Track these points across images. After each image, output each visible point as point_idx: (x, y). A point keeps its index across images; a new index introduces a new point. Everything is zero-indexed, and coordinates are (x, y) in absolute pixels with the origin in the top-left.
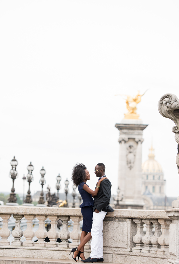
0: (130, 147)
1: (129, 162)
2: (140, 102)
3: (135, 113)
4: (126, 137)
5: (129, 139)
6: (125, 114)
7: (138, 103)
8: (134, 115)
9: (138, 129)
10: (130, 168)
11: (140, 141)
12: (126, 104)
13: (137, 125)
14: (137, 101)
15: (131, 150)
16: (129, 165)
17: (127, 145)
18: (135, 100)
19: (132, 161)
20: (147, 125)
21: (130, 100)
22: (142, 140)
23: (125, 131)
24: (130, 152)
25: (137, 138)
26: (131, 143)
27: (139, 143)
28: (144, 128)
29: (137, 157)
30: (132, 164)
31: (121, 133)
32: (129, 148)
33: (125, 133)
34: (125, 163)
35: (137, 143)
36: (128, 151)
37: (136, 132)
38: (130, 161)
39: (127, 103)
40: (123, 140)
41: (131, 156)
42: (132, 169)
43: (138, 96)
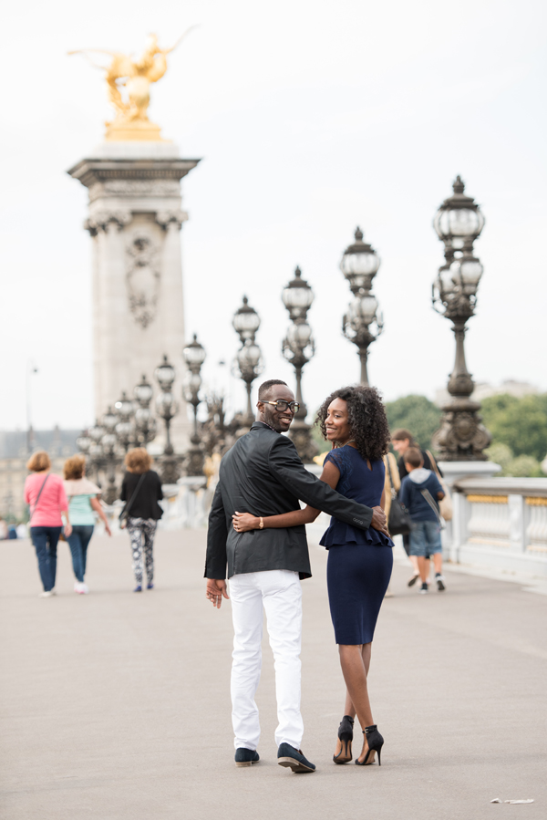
0: (140, 244)
1: (137, 302)
2: (161, 75)
3: (146, 119)
4: (121, 208)
5: (135, 214)
6: (108, 125)
7: (154, 80)
8: (141, 125)
9: (164, 178)
10: (145, 321)
11: (173, 220)
12: (106, 87)
13: (162, 161)
14: (152, 73)
15: (144, 256)
16: (140, 312)
17: (128, 238)
18: (142, 70)
19: (149, 297)
20: (197, 161)
21: (126, 68)
22: (180, 217)
23: (117, 185)
24: (141, 264)
25: (163, 209)
26: (143, 230)
27: (172, 227)
28: (185, 172)
29: (167, 279)
30: (149, 308)
31: (105, 194)
32: (134, 250)
33: (119, 195)
34: (122, 305)
35: (164, 227)
36: (131, 262)
37: (159, 186)
38: (143, 296)
39: (112, 81)
40: (113, 220)
41: (144, 278)
42: (152, 327)
43: (155, 52)
